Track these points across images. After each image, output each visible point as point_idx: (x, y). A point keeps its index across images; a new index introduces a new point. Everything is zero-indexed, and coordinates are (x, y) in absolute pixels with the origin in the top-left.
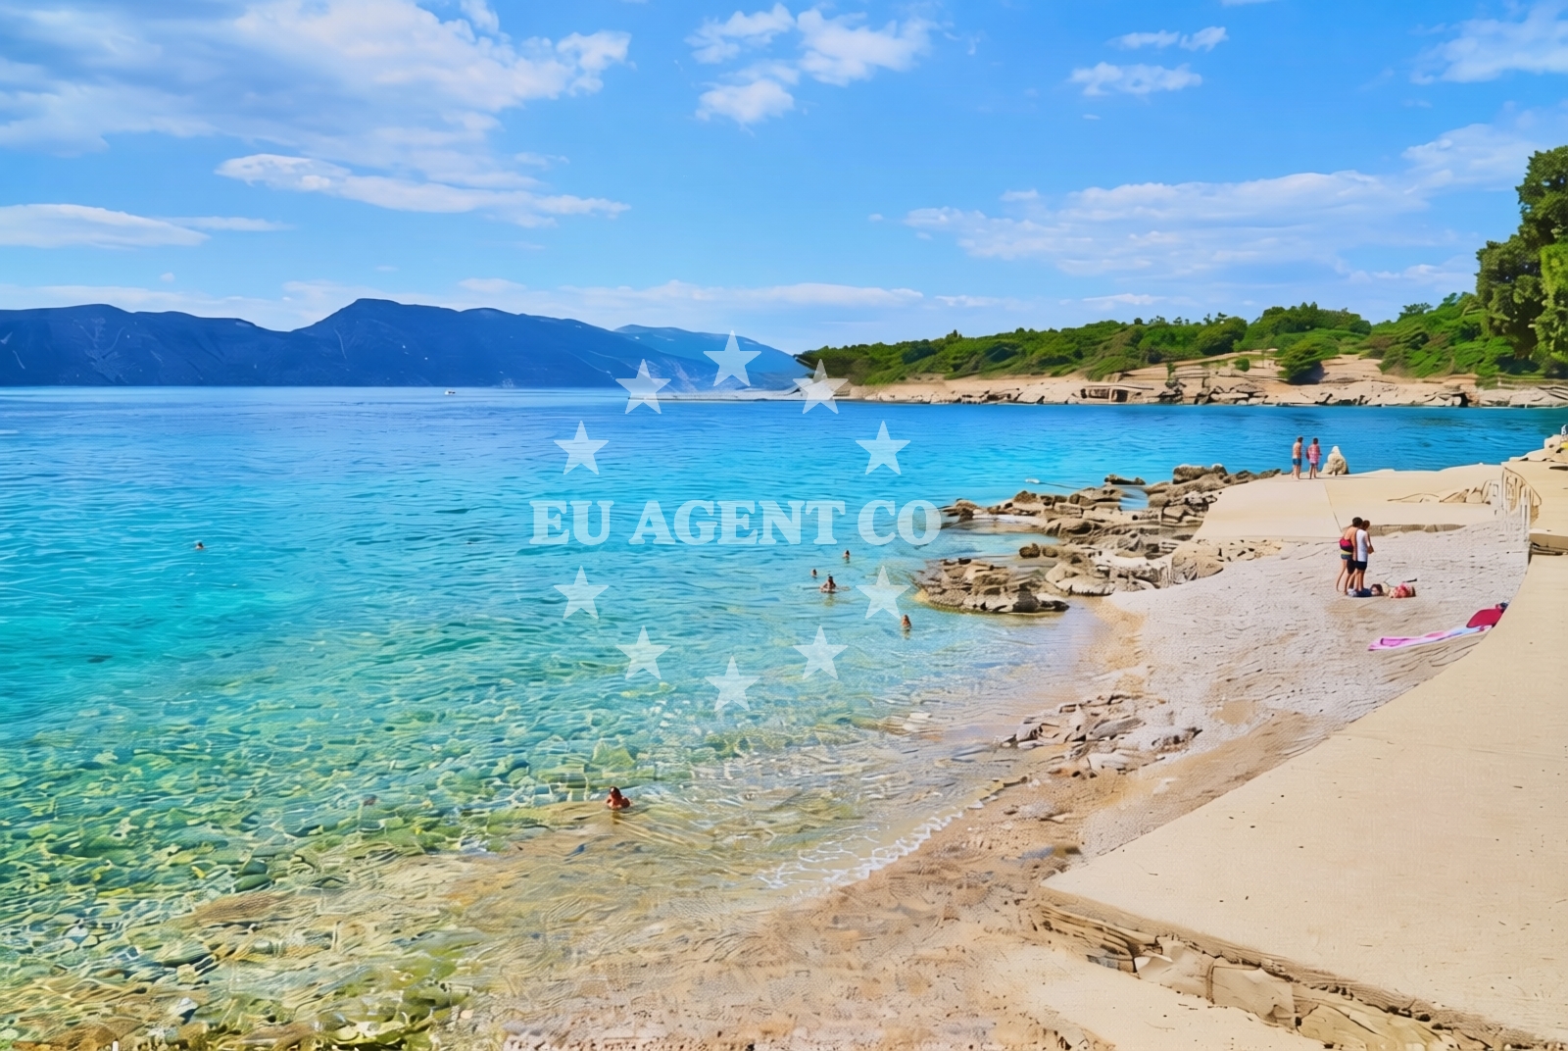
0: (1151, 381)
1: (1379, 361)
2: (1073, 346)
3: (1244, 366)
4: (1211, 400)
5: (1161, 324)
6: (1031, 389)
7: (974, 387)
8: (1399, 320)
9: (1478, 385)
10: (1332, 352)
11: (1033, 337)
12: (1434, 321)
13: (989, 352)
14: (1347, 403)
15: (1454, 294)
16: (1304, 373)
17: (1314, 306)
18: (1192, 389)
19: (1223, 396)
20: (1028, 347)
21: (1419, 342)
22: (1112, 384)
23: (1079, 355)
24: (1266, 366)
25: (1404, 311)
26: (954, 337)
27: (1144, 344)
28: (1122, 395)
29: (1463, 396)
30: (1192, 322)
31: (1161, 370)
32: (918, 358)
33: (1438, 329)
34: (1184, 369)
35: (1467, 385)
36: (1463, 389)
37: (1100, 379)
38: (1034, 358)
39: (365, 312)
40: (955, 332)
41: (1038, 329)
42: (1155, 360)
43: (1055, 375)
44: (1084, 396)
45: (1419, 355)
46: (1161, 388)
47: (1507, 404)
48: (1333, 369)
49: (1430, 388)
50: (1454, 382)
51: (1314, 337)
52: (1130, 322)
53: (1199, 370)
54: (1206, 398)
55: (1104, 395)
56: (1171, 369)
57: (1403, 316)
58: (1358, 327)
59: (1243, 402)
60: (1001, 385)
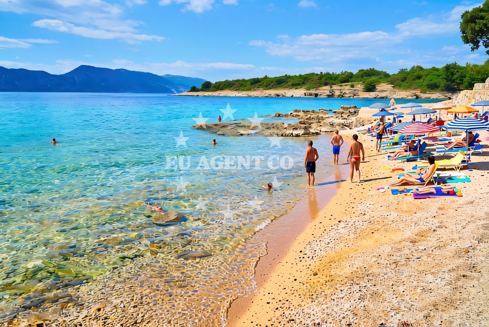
0: (325, 90)
1: (393, 85)
2: (302, 80)
3: (352, 86)
4: (343, 96)
5: (328, 74)
6: (289, 93)
7: (273, 92)
8: (398, 73)
9: (421, 92)
10: (379, 82)
11: (289, 77)
12: (408, 73)
13: (276, 82)
14: (383, 98)
15: (414, 66)
16: (370, 88)
17: (373, 69)
18: (337, 93)
19: (346, 95)
20: (289, 80)
21: (404, 79)
22: (313, 91)
23: (303, 83)
24: (359, 87)
25: (400, 71)
26: (266, 77)
27: (323, 79)
28: (316, 95)
29: (416, 96)
30: (337, 74)
31: (328, 87)
32: (256, 83)
33: (409, 76)
34: (334, 87)
35: (418, 92)
36: (417, 94)
37: (309, 90)
38: (290, 83)
39: (83, 69)
40: (266, 76)
41: (291, 75)
42: (326, 84)
43: (296, 89)
44: (305, 95)
45: (404, 84)
46: (328, 93)
47: (430, 98)
48: (379, 87)
49: (407, 93)
50: (414, 92)
51: (373, 78)
52: (319, 73)
53: (339, 88)
54: (341, 96)
55: (311, 95)
56: (331, 87)
57: (399, 73)
58: (386, 75)
59: (352, 97)
60: (280, 92)
